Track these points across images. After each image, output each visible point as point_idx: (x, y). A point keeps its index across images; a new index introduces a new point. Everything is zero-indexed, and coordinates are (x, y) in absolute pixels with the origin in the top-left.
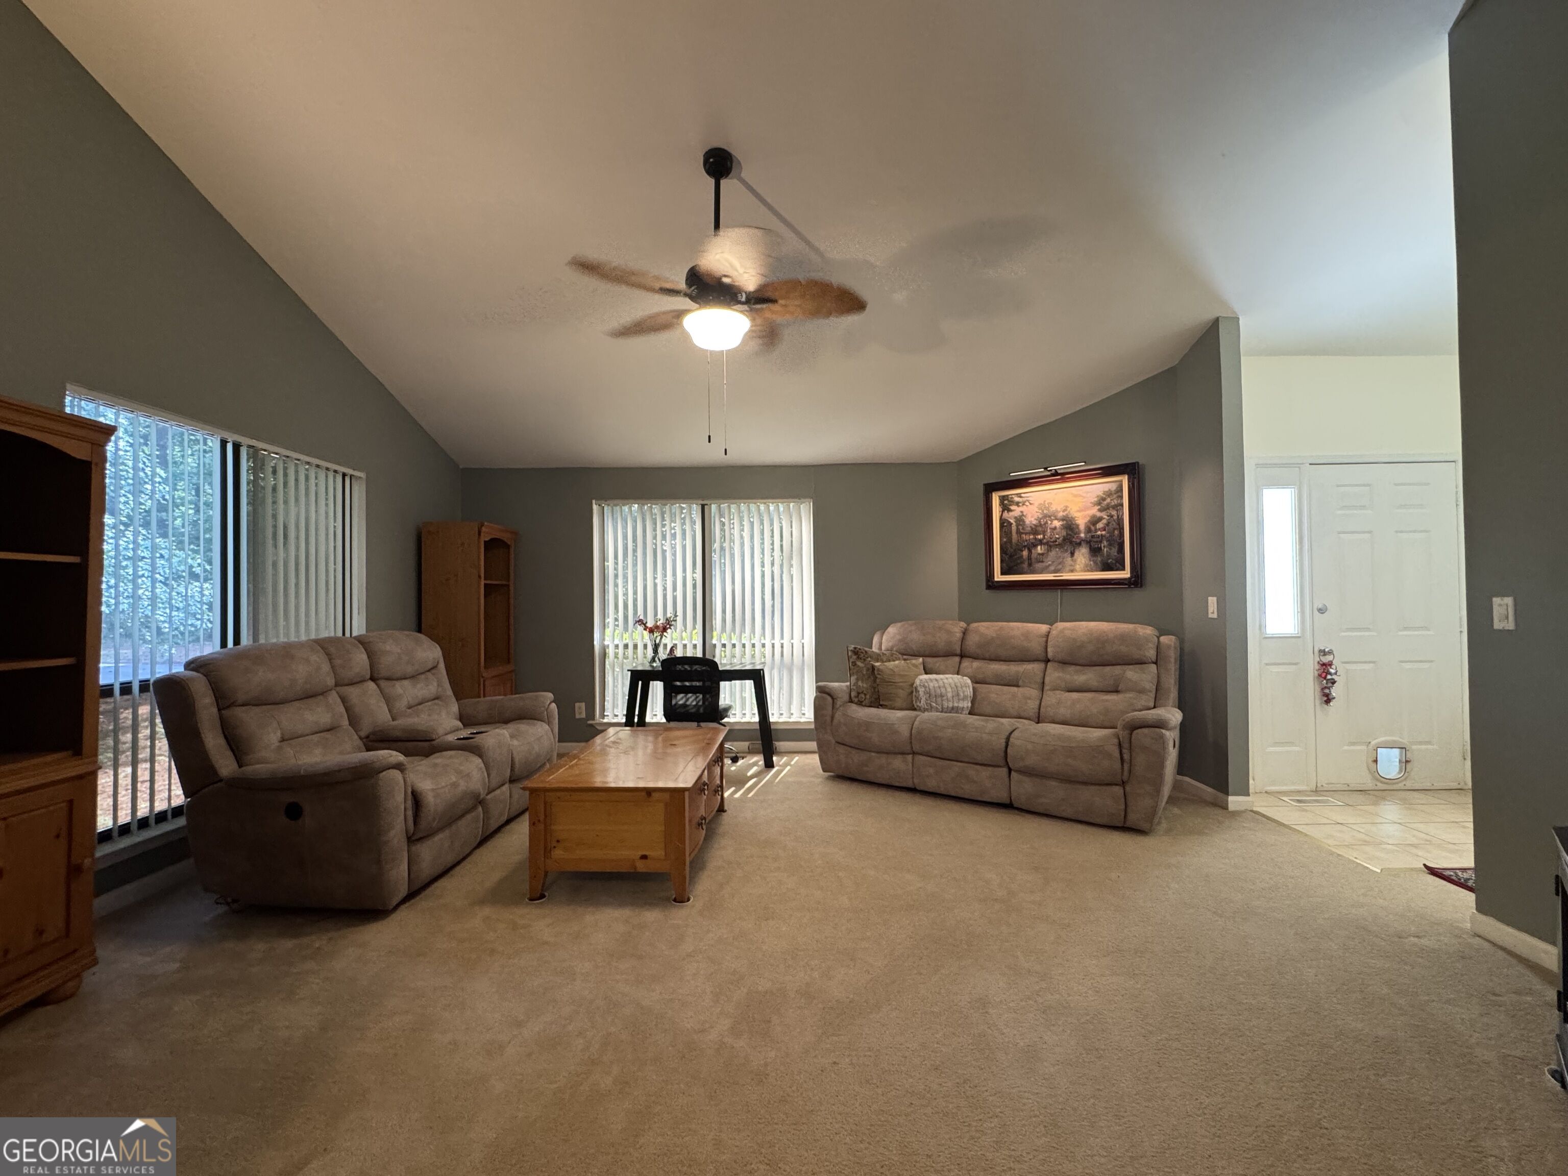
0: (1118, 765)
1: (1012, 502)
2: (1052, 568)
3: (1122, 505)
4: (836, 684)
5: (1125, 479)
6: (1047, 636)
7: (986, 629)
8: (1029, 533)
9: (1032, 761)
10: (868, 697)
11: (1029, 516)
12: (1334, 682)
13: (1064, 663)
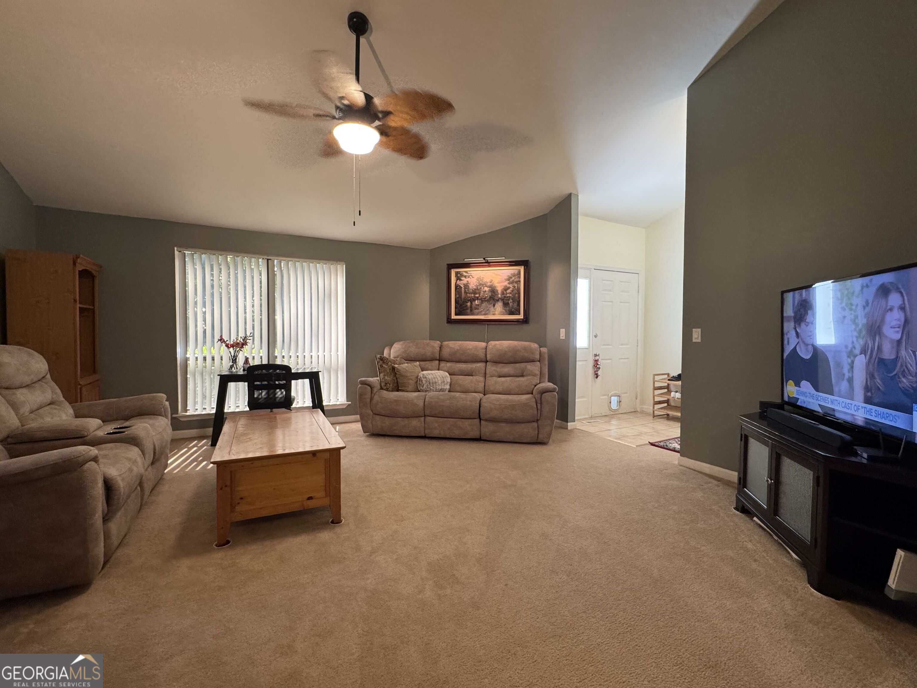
0: (536, 412)
1: (462, 275)
2: (483, 313)
3: (520, 281)
4: (371, 379)
5: (522, 269)
6: (486, 348)
7: (453, 345)
8: (472, 293)
9: (494, 413)
10: (391, 385)
11: (472, 283)
12: (599, 368)
13: (496, 362)
